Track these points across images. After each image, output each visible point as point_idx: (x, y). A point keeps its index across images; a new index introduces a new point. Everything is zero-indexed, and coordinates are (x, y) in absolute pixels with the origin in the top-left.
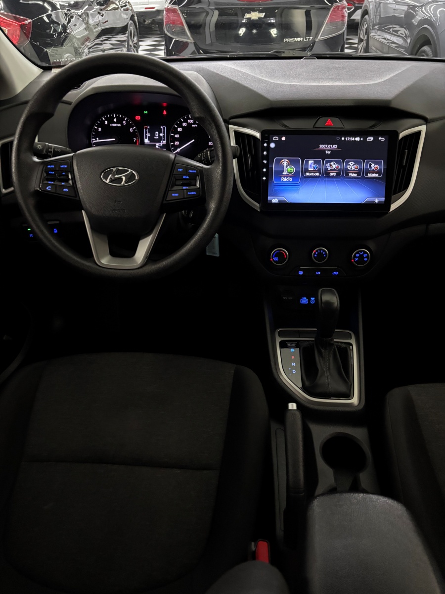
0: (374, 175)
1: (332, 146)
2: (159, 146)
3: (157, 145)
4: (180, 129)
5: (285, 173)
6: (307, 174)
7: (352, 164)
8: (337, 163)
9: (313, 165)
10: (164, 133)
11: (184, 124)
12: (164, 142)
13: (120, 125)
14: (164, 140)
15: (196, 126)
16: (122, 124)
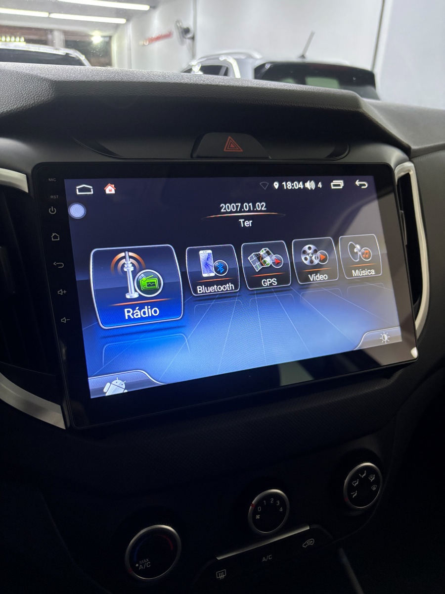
0: (365, 273)
1: (254, 206)
5: (133, 294)
6: (201, 289)
7: (309, 248)
8: (274, 249)
9: (211, 262)
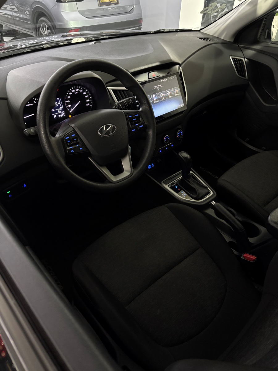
1: (159, 86)
2: (60, 111)
3: (59, 110)
4: (69, 97)
7: (168, 92)
8: (163, 93)
10: (60, 102)
11: (70, 94)
12: (62, 107)
13: (32, 104)
14: (62, 106)
15: (77, 93)
16: (33, 103)
